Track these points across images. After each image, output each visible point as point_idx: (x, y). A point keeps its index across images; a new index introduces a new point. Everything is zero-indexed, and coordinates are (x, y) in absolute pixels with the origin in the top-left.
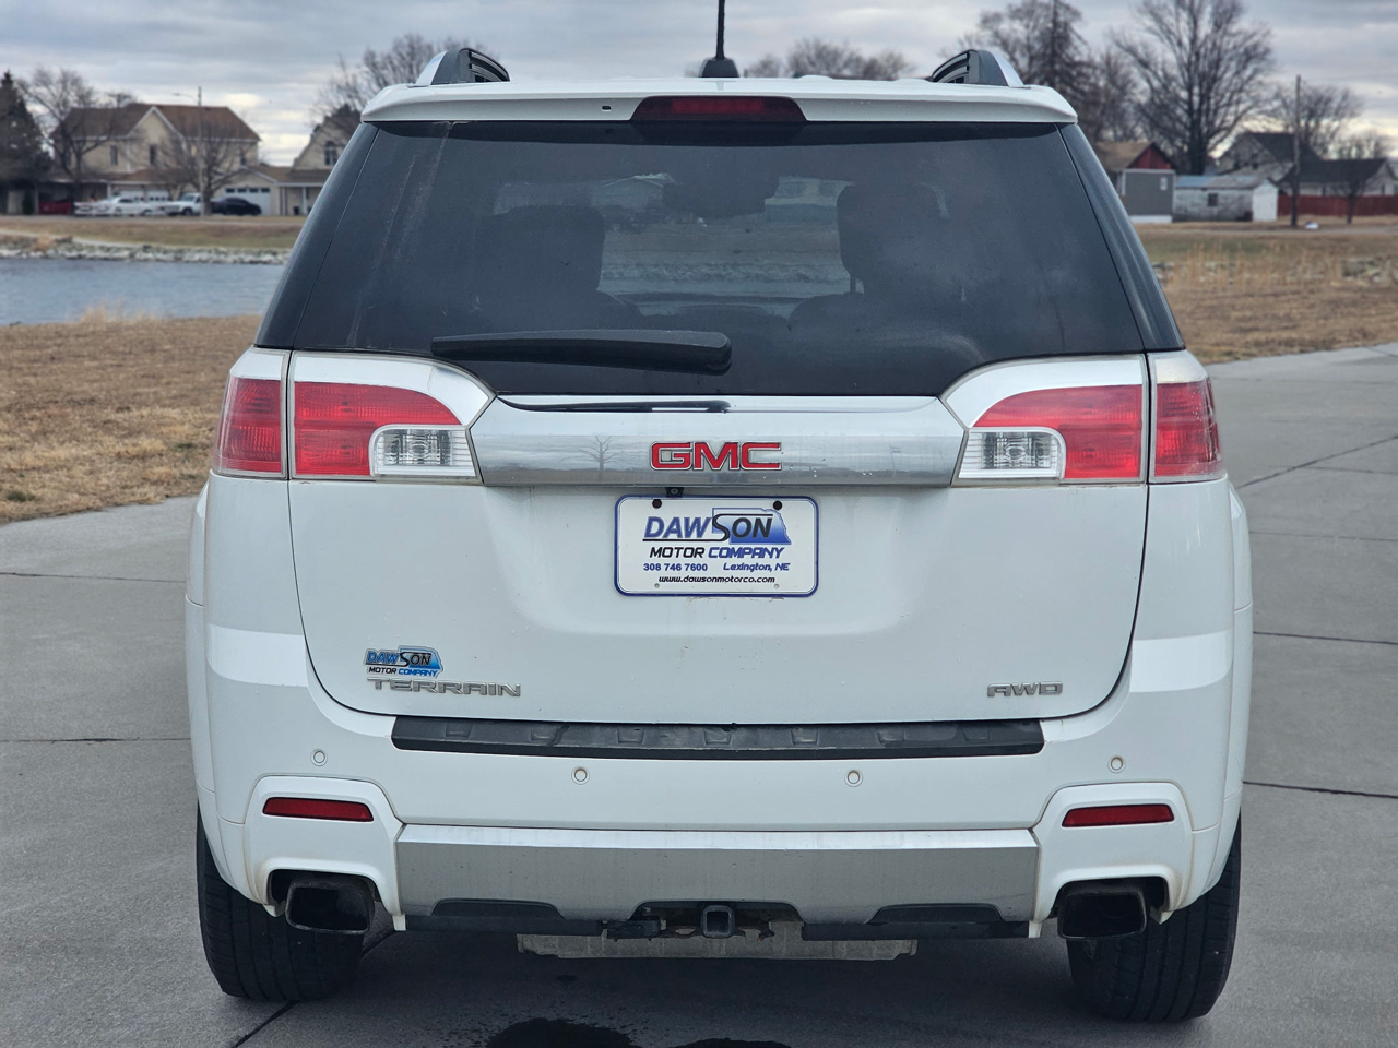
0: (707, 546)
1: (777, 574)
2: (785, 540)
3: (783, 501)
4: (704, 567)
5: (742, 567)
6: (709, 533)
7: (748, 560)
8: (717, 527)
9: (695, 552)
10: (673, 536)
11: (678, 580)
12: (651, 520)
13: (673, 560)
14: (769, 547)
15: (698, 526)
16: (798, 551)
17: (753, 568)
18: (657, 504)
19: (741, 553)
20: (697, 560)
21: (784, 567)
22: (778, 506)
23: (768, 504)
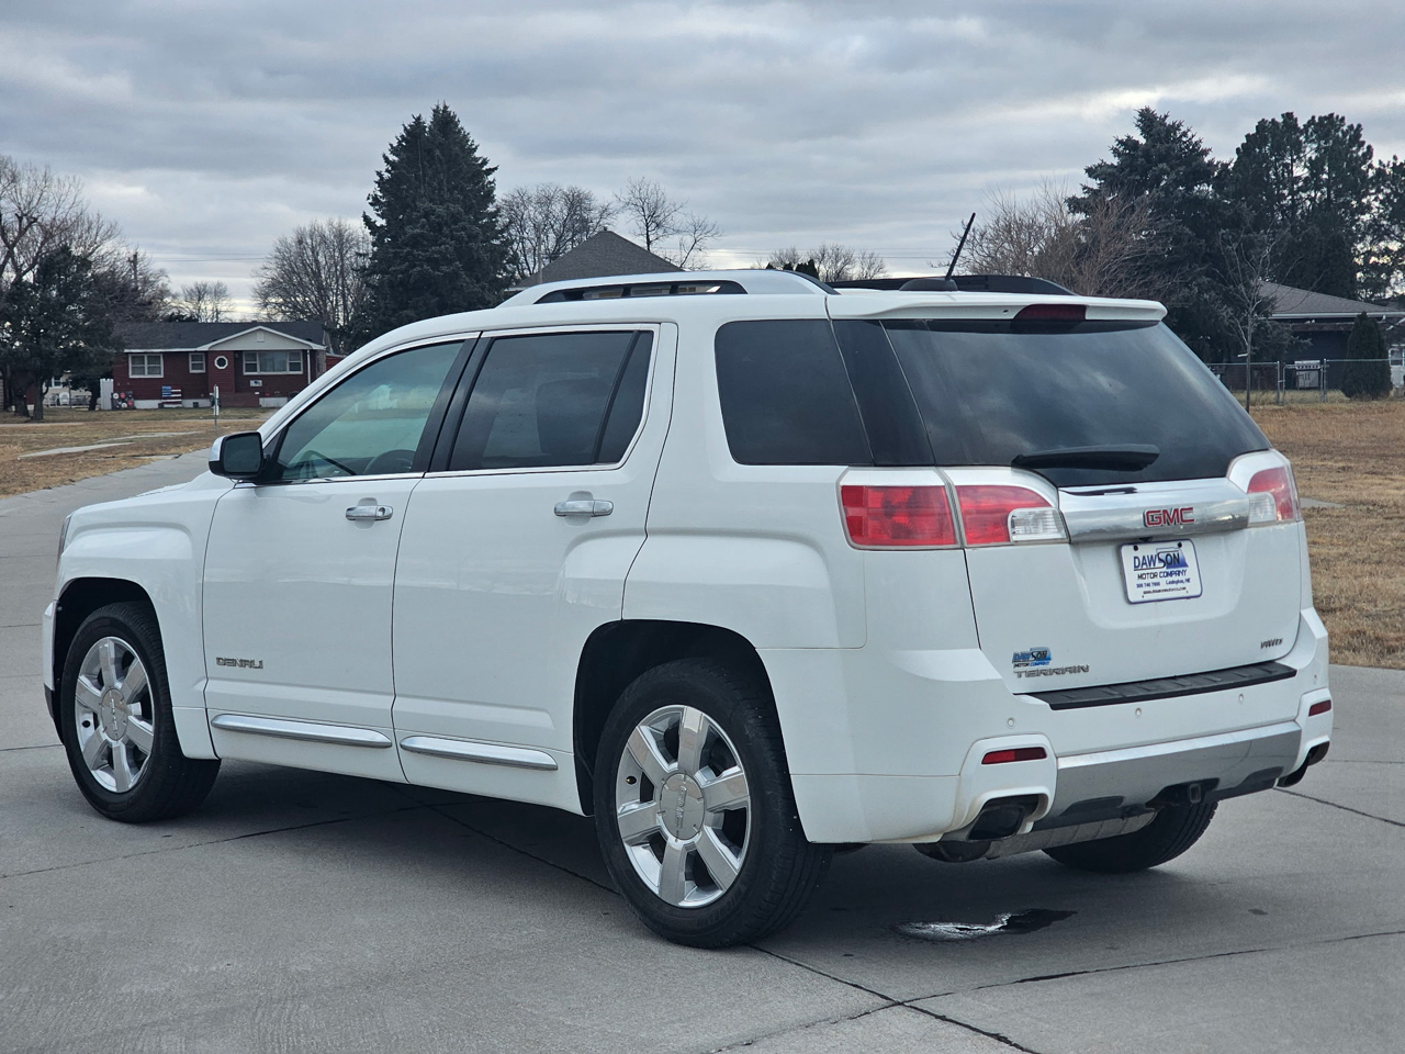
0: (1158, 571)
1: (1186, 585)
2: (1186, 565)
3: (1183, 543)
4: (1158, 584)
5: (1173, 582)
6: (1158, 564)
7: (1175, 578)
8: (1160, 560)
9: (1155, 575)
10: (1144, 567)
11: (1149, 592)
12: (1135, 558)
13: (1146, 581)
14: (1181, 569)
15: (1152, 560)
16: (1191, 571)
17: (1178, 582)
18: (1136, 549)
19: (1171, 574)
20: (1155, 580)
21: (1188, 580)
22: (1180, 545)
23: (1175, 544)
